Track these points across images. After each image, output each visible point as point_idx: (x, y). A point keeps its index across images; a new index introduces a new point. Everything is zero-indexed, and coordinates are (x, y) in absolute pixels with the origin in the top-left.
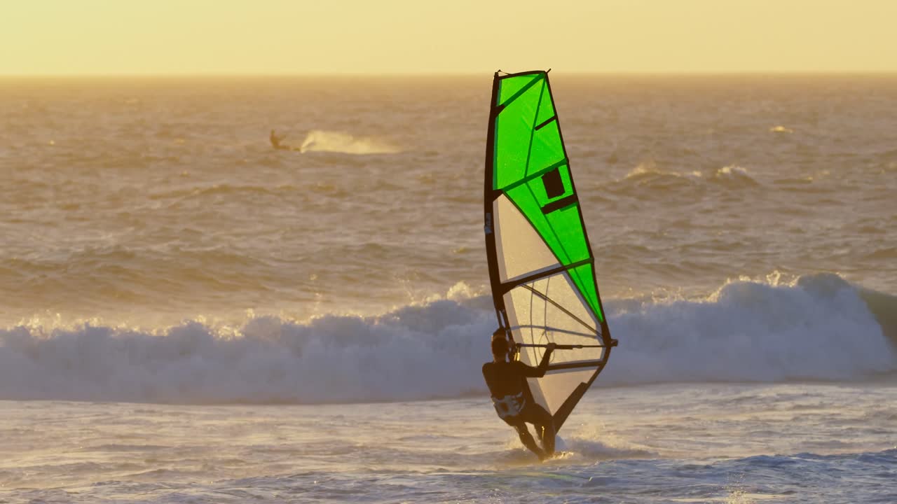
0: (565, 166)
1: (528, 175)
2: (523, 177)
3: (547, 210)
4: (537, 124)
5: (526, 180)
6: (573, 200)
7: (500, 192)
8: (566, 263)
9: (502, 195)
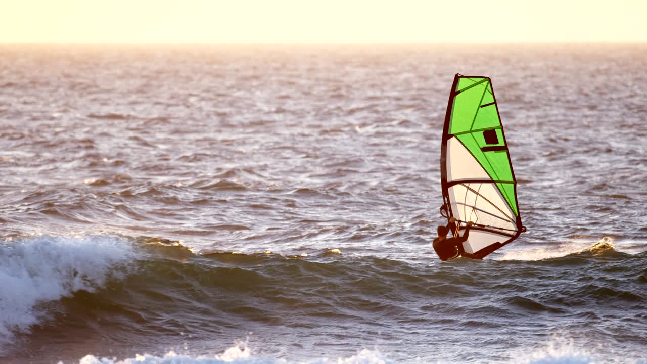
0: (500, 130)
1: (473, 129)
2: (469, 130)
3: (484, 149)
4: (482, 104)
5: (471, 132)
6: (505, 148)
7: (452, 136)
8: (495, 179)
9: (454, 137)
